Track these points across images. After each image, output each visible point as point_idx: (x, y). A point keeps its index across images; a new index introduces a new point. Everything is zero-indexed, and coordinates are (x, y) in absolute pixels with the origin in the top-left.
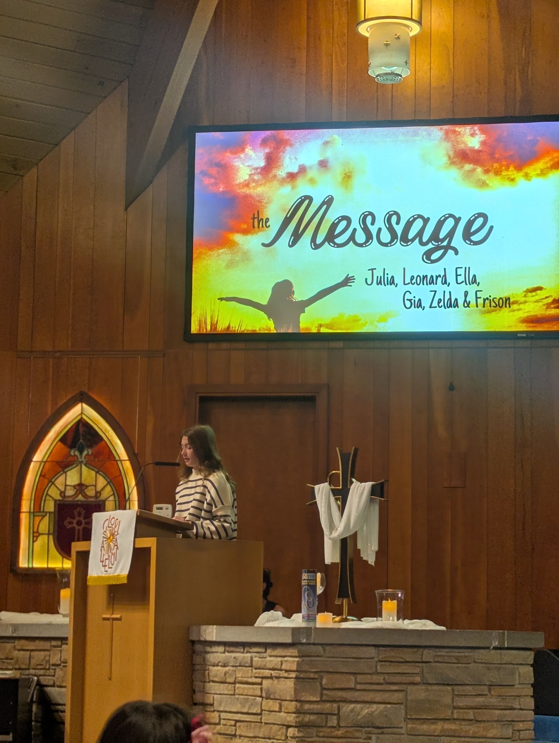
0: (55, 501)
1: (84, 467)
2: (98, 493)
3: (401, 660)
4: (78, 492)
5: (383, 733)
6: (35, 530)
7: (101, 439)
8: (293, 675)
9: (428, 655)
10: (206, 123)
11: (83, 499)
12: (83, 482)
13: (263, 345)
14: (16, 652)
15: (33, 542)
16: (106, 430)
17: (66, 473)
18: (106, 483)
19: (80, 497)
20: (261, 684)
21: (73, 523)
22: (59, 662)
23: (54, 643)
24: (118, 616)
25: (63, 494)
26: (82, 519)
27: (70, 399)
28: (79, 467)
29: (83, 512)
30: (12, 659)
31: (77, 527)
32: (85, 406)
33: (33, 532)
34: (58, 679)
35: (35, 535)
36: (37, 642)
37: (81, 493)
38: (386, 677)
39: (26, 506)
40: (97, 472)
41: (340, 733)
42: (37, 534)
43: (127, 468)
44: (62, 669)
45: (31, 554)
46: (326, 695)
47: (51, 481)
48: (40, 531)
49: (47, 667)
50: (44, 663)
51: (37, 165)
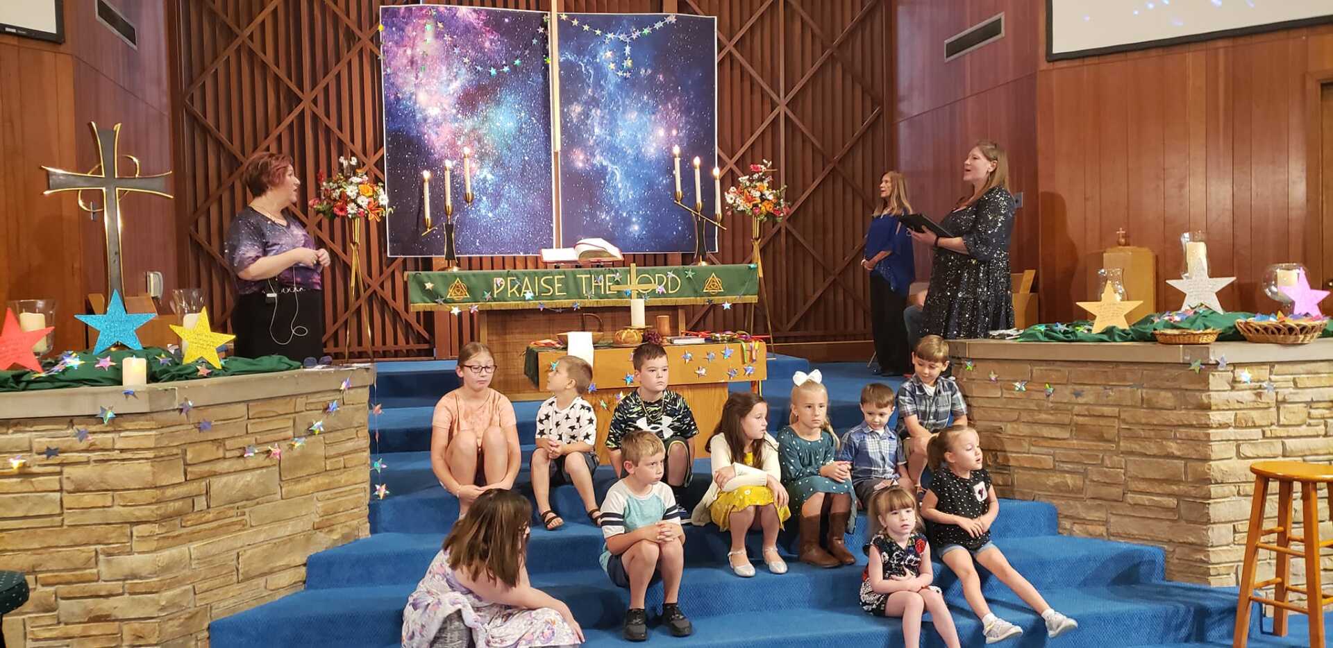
3: (274, 414)
5: (258, 503)
8: (150, 454)
9: (301, 402)
20: (61, 473)
38: (258, 437)
41: (210, 516)
46: (191, 472)
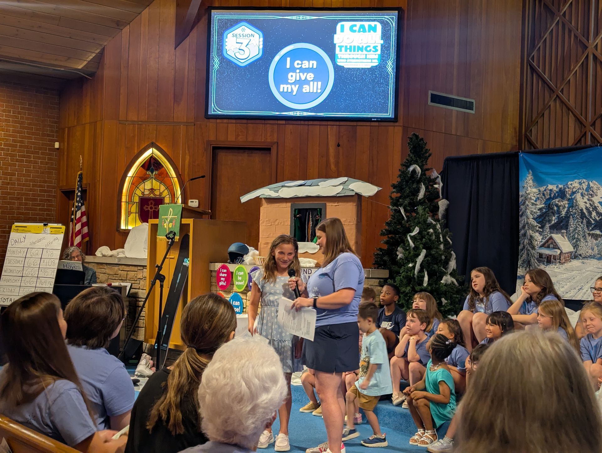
0: (139, 197)
1: (154, 180)
2: (161, 194)
4: (151, 192)
6: (129, 211)
7: (163, 166)
10: (217, 5)
11: (154, 196)
12: (153, 188)
13: (245, 121)
14: (120, 271)
15: (128, 217)
16: (165, 162)
17: (144, 183)
18: (165, 188)
19: (152, 195)
21: (148, 208)
22: (142, 278)
23: (139, 268)
24: (173, 257)
25: (143, 193)
26: (152, 206)
27: (147, 146)
28: (151, 180)
29: (153, 203)
30: (118, 275)
31: (150, 210)
32: (154, 149)
33: (128, 212)
34: (141, 285)
35: (129, 213)
36: (131, 267)
37: (152, 193)
39: (124, 199)
40: (160, 183)
42: (130, 213)
43: (176, 181)
44: (143, 281)
45: (127, 223)
47: (137, 187)
48: (132, 212)
49: (136, 280)
50: (134, 277)
51: (129, 24)
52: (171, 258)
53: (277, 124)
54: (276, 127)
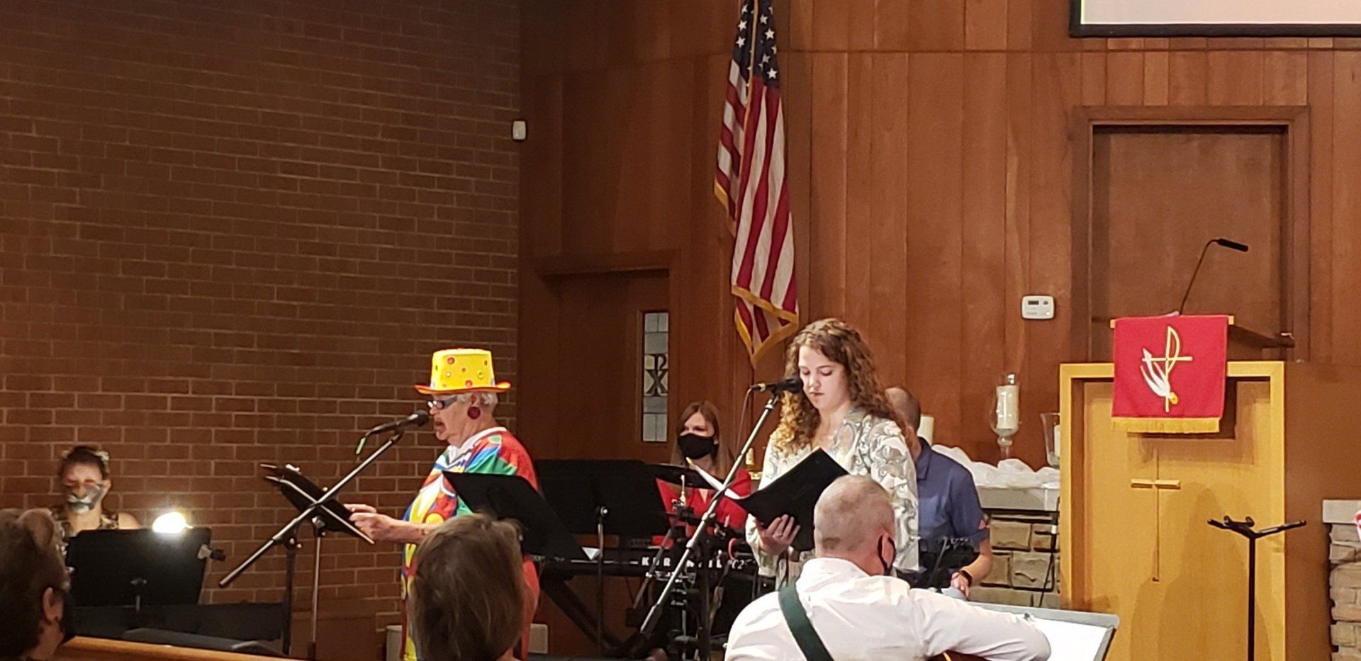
13: (1200, 43)
52: (1159, 486)
53: (1308, 49)
54: (1302, 59)
